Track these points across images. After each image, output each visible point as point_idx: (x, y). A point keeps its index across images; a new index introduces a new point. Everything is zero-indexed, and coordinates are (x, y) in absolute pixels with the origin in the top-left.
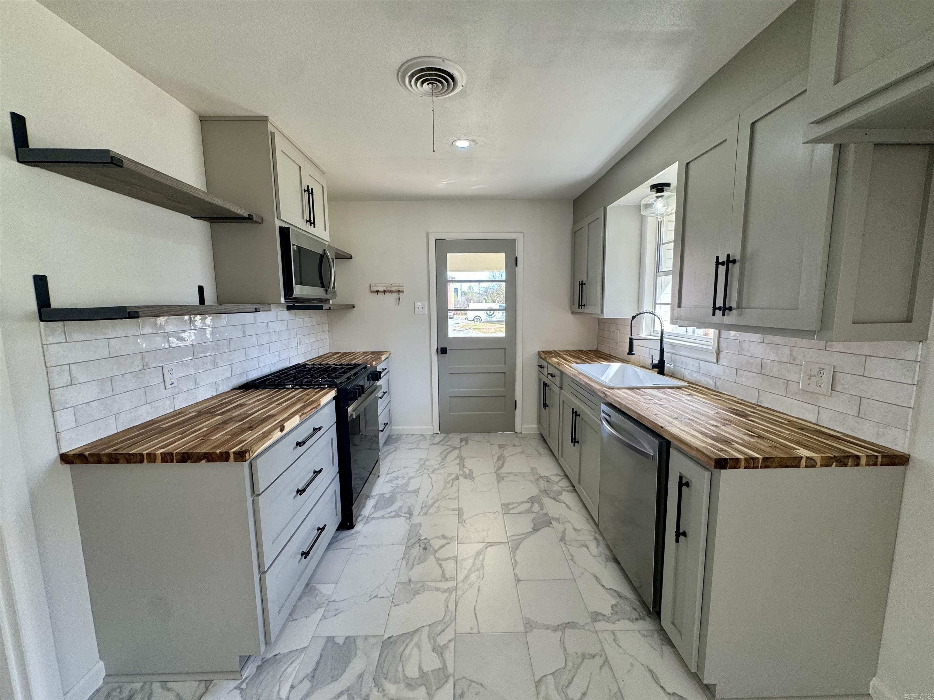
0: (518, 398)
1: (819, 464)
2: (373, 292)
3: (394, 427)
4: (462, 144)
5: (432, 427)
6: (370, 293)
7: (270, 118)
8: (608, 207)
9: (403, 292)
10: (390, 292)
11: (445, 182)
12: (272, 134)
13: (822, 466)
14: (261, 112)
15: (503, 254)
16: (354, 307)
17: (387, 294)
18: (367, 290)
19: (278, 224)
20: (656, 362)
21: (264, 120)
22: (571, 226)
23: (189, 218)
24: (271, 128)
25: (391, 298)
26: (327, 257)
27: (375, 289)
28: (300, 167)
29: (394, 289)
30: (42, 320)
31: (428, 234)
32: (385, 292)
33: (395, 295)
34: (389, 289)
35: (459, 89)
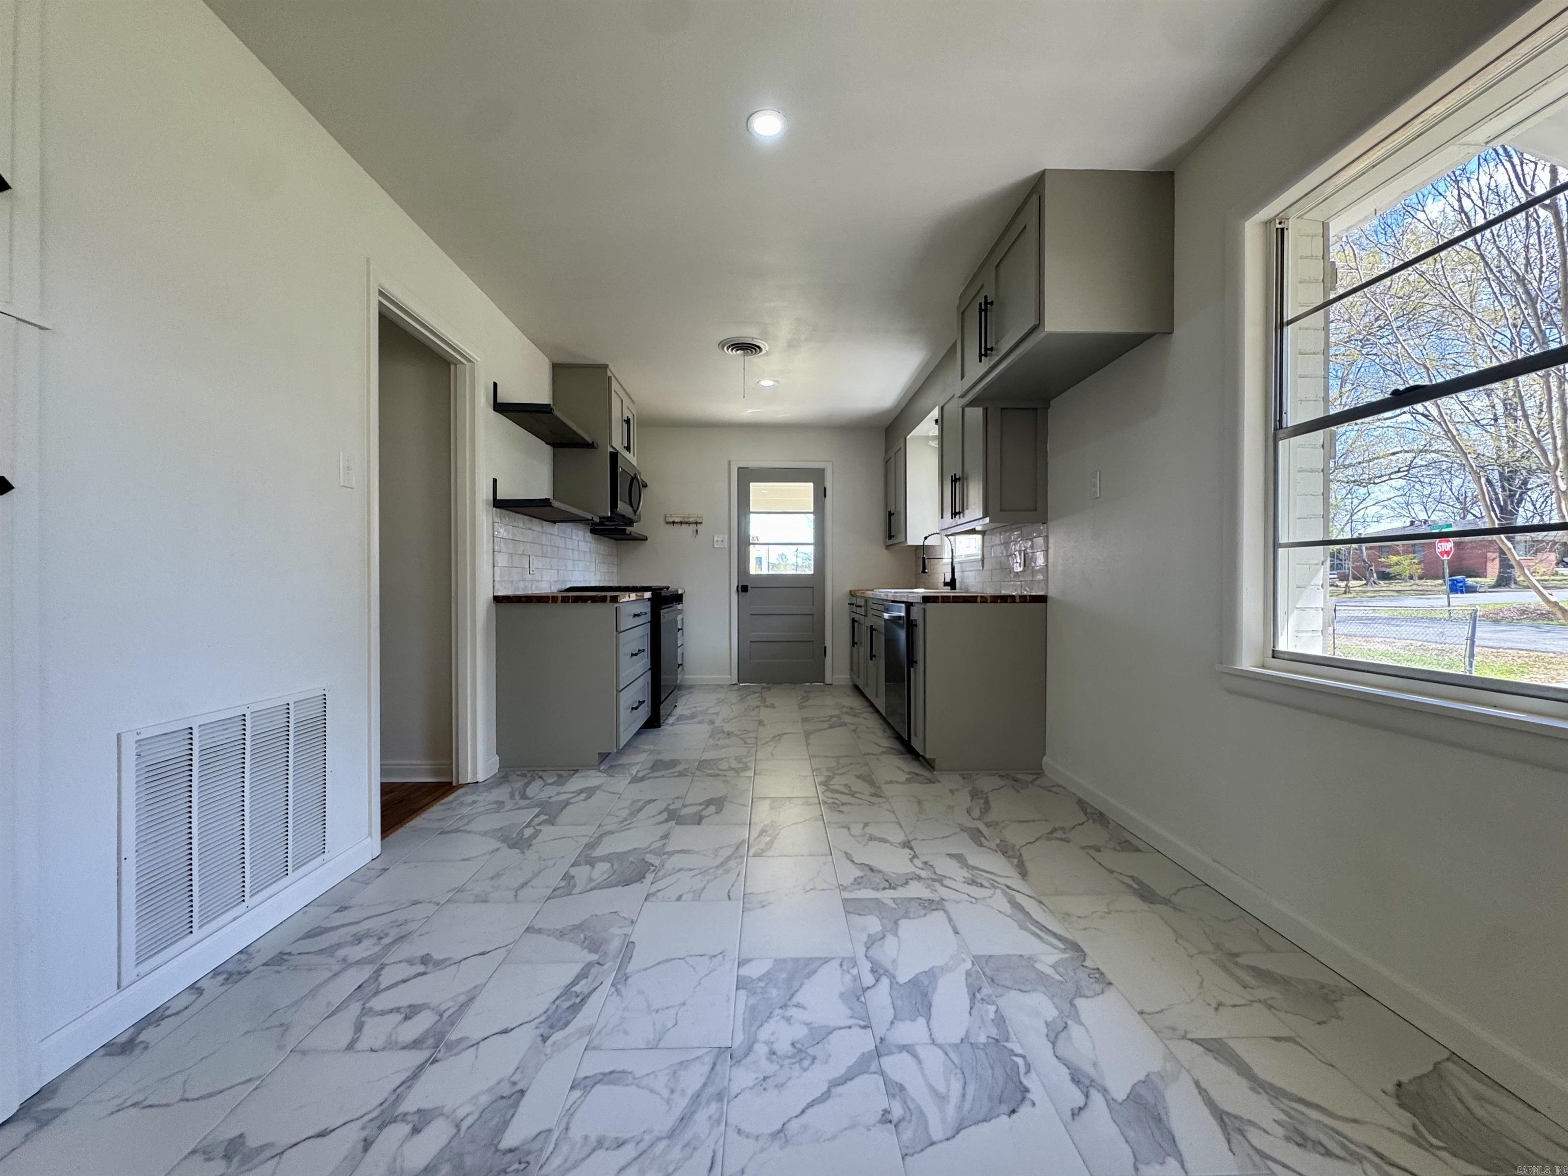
0: (828, 644)
1: (989, 601)
2: (668, 523)
3: (686, 677)
4: (767, 383)
5: (729, 677)
6: (665, 525)
7: (610, 366)
8: (908, 437)
9: (701, 523)
10: (686, 523)
11: (750, 411)
12: (610, 378)
13: (991, 602)
14: (603, 362)
15: (811, 484)
16: (647, 539)
17: (684, 526)
18: (662, 522)
19: (610, 449)
20: (948, 580)
21: (605, 367)
22: (884, 454)
23: (544, 443)
24: (609, 374)
25: (688, 530)
26: (638, 480)
27: (671, 520)
28: (622, 401)
29: (692, 520)
30: (494, 507)
31: (730, 462)
32: (681, 523)
33: (693, 527)
34: (686, 520)
35: (764, 352)
